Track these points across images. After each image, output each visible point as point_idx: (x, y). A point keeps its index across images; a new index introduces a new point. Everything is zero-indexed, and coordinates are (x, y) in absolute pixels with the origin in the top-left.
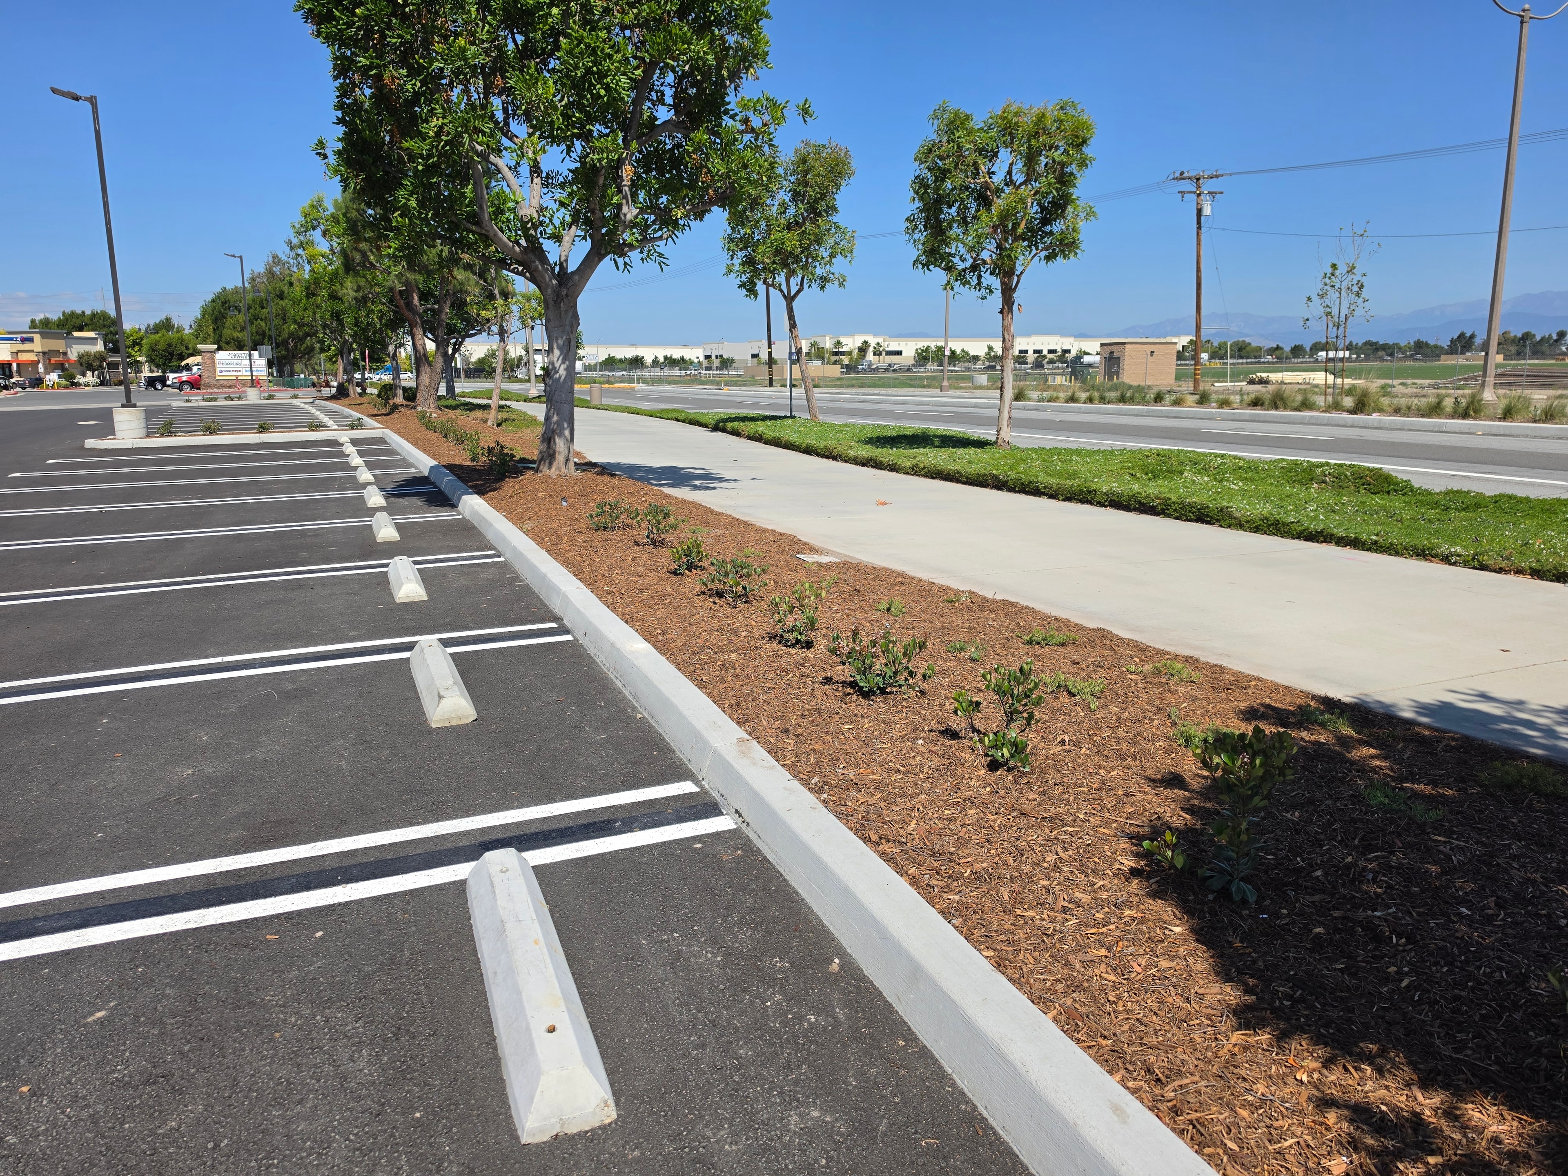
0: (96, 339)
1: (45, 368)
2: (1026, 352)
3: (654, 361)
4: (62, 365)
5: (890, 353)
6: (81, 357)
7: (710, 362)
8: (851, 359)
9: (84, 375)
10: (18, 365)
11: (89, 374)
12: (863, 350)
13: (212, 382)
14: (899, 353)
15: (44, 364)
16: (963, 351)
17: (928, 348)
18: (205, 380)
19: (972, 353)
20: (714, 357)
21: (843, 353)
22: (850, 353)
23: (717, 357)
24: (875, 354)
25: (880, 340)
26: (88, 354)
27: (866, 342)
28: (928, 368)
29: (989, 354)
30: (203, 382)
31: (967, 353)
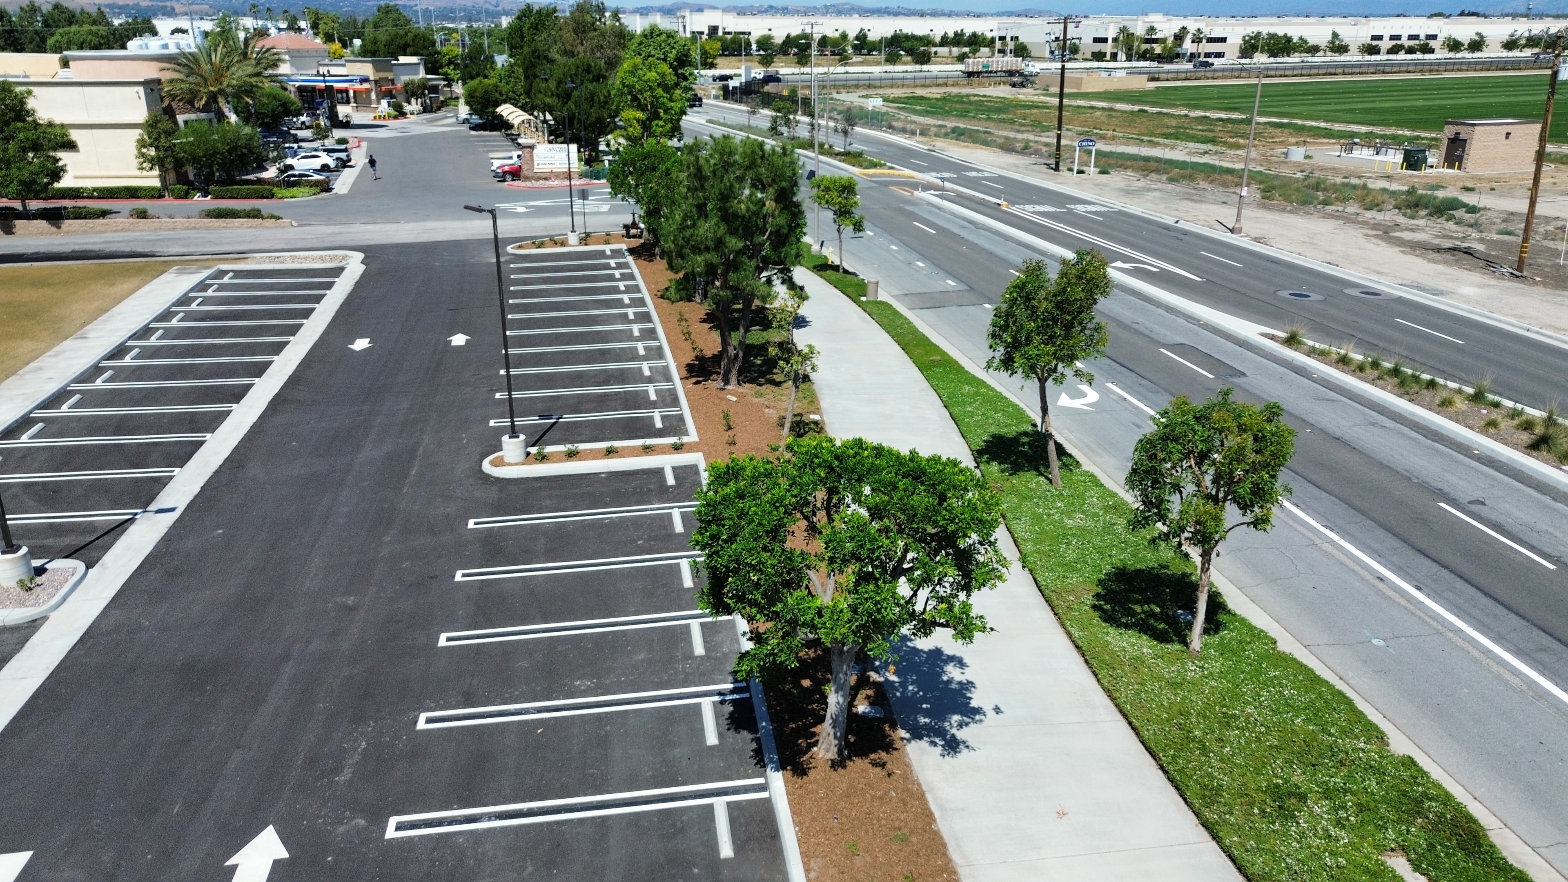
0: (418, 64)
1: (377, 96)
2: (1379, 38)
3: (943, 38)
4: (391, 92)
5: (1211, 40)
6: (407, 85)
7: (1005, 44)
8: (1164, 49)
9: (409, 103)
10: (355, 92)
11: (413, 100)
12: (1179, 38)
13: (531, 174)
14: (1223, 40)
15: (376, 92)
16: (1301, 38)
17: (1259, 33)
18: (525, 172)
19: (1312, 42)
20: (1008, 39)
21: (1155, 41)
22: (1163, 41)
23: (1012, 38)
24: (1193, 42)
25: (1202, 25)
26: (412, 82)
27: (1184, 28)
28: (1254, 60)
29: (1332, 42)
30: (522, 174)
31: (1306, 42)
